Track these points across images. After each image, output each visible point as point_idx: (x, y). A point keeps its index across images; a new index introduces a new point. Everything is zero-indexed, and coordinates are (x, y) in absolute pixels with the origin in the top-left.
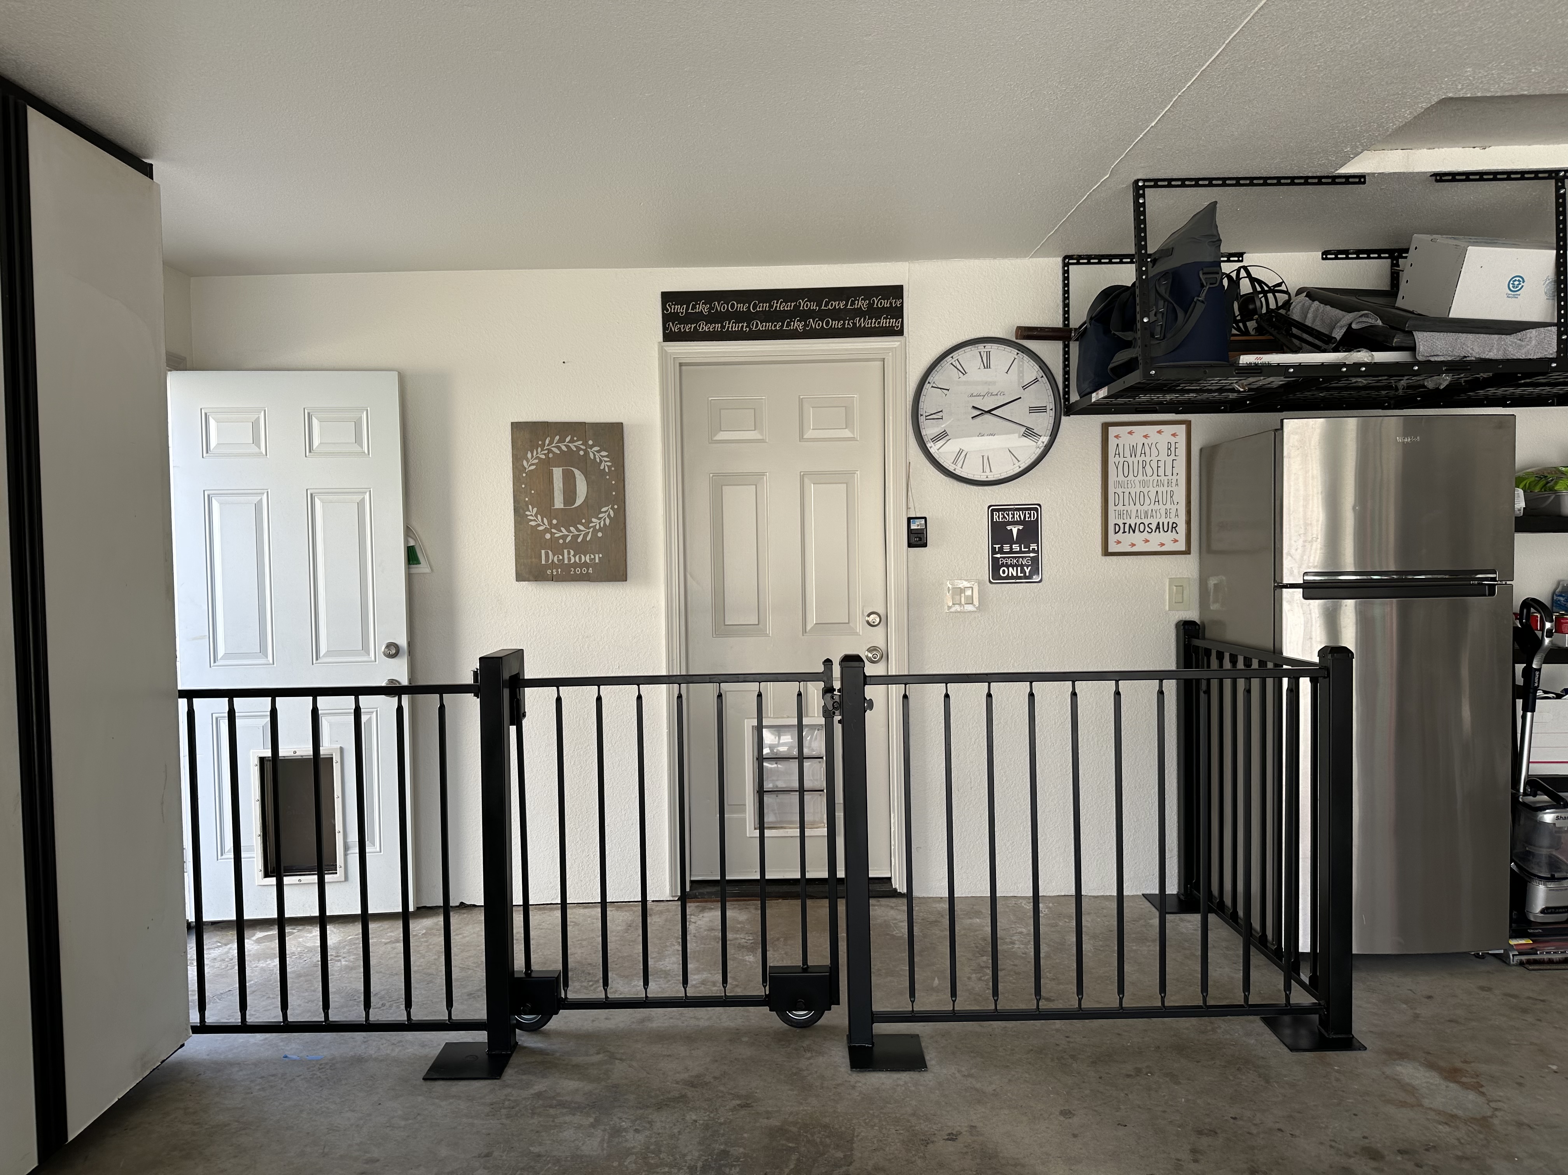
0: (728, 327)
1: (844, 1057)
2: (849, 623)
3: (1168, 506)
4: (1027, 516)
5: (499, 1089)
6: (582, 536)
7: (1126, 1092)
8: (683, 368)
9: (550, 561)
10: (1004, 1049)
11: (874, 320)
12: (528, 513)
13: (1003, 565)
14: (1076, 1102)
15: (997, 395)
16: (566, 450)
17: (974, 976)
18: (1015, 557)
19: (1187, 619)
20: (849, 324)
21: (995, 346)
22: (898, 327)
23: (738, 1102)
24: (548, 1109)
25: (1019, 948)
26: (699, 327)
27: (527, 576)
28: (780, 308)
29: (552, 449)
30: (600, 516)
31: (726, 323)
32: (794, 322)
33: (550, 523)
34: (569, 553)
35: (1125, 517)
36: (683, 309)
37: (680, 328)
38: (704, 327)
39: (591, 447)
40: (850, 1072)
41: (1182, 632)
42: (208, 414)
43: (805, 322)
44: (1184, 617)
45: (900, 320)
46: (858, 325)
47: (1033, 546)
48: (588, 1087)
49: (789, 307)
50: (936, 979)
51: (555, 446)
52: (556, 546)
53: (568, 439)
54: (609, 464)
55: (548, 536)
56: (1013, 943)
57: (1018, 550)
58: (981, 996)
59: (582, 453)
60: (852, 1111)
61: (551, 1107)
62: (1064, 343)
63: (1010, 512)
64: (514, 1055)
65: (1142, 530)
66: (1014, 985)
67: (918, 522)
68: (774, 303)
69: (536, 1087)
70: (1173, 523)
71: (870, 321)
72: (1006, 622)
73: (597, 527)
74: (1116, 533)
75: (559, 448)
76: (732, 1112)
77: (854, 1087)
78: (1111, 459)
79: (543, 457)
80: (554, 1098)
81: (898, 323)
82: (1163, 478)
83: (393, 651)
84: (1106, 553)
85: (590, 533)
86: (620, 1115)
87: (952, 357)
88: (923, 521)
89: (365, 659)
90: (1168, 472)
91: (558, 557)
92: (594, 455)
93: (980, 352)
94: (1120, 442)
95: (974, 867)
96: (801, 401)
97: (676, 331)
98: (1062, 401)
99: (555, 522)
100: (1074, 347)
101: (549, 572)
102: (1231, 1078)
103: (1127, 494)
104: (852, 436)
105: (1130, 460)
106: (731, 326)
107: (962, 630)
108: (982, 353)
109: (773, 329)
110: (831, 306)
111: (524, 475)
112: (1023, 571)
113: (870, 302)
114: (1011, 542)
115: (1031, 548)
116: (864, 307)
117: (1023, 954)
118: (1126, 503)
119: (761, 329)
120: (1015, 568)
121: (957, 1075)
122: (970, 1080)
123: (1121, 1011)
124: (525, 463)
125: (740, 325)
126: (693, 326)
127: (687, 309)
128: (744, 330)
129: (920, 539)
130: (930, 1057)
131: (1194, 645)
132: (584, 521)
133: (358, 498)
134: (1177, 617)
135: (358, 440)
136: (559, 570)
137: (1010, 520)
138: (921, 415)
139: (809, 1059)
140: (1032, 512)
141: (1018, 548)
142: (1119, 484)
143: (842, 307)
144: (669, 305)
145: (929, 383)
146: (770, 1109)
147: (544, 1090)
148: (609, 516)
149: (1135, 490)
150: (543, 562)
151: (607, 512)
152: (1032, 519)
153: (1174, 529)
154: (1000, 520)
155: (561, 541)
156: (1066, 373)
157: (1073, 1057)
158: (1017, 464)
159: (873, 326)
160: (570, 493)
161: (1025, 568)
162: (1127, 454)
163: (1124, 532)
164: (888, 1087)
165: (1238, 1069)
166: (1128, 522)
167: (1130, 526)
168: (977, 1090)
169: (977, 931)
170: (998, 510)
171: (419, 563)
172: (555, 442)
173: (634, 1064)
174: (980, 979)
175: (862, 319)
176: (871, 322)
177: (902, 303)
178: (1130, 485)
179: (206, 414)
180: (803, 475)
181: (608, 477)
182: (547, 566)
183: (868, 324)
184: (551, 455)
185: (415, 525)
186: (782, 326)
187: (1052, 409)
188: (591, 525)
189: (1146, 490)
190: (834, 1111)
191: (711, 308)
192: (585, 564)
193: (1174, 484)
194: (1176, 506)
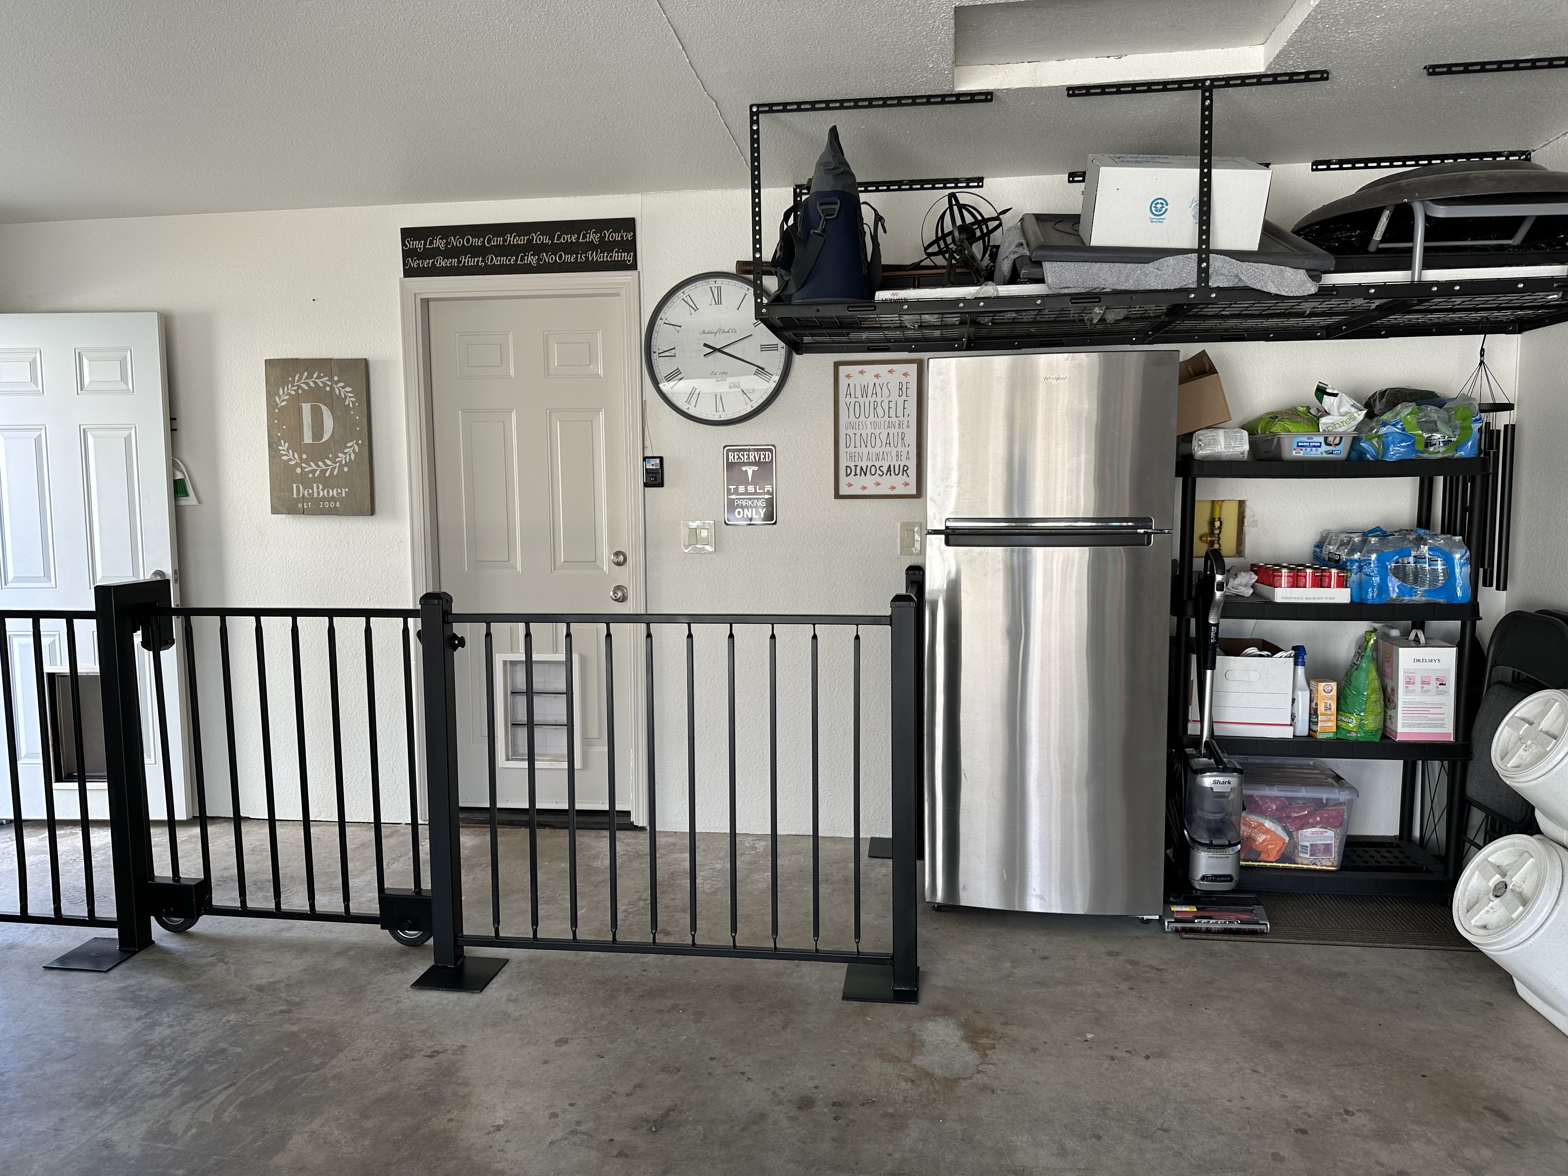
0: (465, 262)
1: (417, 975)
2: (595, 562)
3: (899, 448)
4: (762, 457)
6: (329, 471)
7: (640, 1026)
8: (431, 303)
9: (301, 495)
10: (573, 978)
11: (606, 255)
12: (280, 447)
13: (738, 506)
15: (728, 332)
16: (314, 386)
18: (750, 499)
20: (581, 258)
21: (722, 280)
22: (630, 261)
23: (284, 1008)
26: (437, 262)
27: (281, 509)
28: (513, 242)
29: (301, 385)
30: (346, 451)
31: (462, 259)
32: (528, 256)
33: (300, 457)
34: (318, 487)
35: (856, 460)
36: (421, 244)
37: (419, 264)
38: (441, 262)
39: (337, 383)
40: (409, 989)
43: (539, 257)
44: (916, 562)
45: (633, 253)
46: (589, 260)
47: (768, 488)
49: (522, 240)
51: (304, 382)
52: (305, 481)
53: (315, 375)
54: (353, 399)
57: (753, 491)
59: (328, 389)
60: (373, 1024)
63: (746, 453)
64: (140, 952)
65: (873, 473)
67: (653, 461)
68: (506, 238)
69: (129, 981)
70: (904, 466)
71: (602, 255)
73: (343, 462)
74: (847, 475)
75: (307, 384)
77: (399, 1003)
78: (843, 400)
79: (293, 393)
81: (632, 257)
82: (894, 419)
84: (838, 496)
85: (337, 468)
87: (683, 293)
88: (658, 461)
90: (900, 414)
91: (308, 491)
92: (340, 391)
93: (711, 287)
94: (851, 381)
96: (546, 337)
97: (415, 266)
98: (791, 343)
99: (304, 456)
101: (300, 505)
103: (858, 436)
104: (597, 373)
105: (860, 399)
106: (466, 260)
107: (698, 572)
108: (713, 289)
109: (506, 264)
110: (564, 240)
113: (601, 235)
114: (746, 483)
115: (766, 489)
116: (596, 241)
118: (858, 445)
119: (494, 264)
120: (750, 510)
121: (504, 998)
122: (510, 1003)
124: (277, 399)
125: (476, 260)
126: (431, 261)
127: (425, 244)
128: (478, 265)
129: (657, 479)
130: (498, 980)
133: (125, 433)
134: (906, 562)
135: (124, 378)
136: (311, 504)
137: (746, 461)
138: (654, 352)
140: (767, 453)
141: (754, 489)
142: (851, 426)
143: (573, 241)
144: (408, 241)
145: (661, 319)
148: (355, 450)
149: (867, 431)
150: (295, 496)
151: (352, 447)
152: (767, 459)
153: (905, 472)
154: (736, 461)
155: (311, 476)
158: (750, 404)
159: (604, 260)
160: (318, 430)
161: (760, 510)
162: (859, 394)
163: (856, 475)
164: (429, 1005)
166: (860, 464)
167: (861, 468)
170: (734, 451)
171: (186, 496)
172: (304, 379)
175: (594, 253)
176: (604, 256)
177: (635, 236)
178: (861, 427)
180: (551, 412)
181: (352, 413)
182: (297, 500)
183: (599, 259)
184: (300, 391)
186: (516, 260)
187: (780, 349)
188: (339, 460)
189: (877, 432)
191: (447, 243)
192: (333, 499)
193: (905, 426)
194: (907, 449)
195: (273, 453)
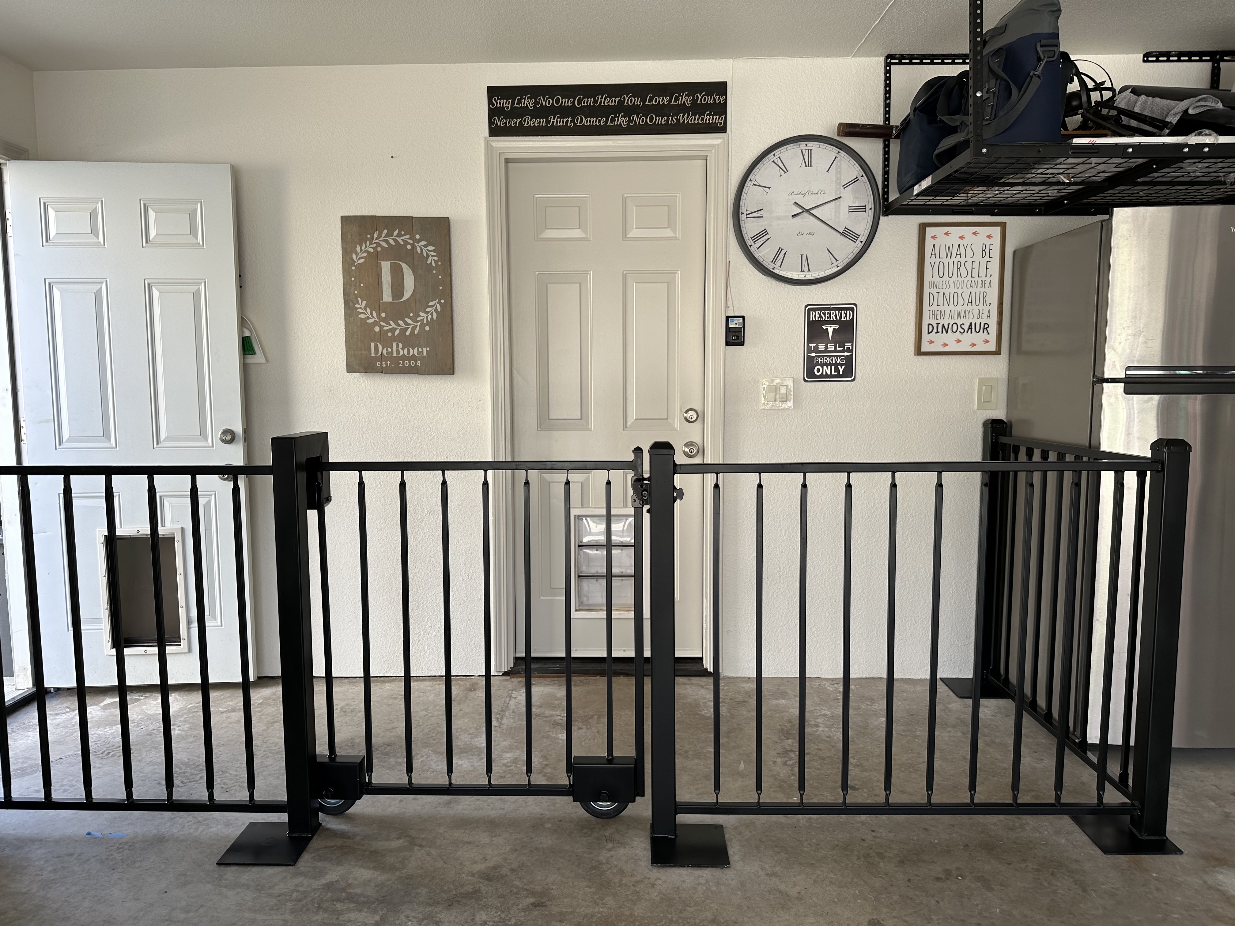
0: (553, 122)
1: (645, 849)
2: (667, 419)
3: (981, 307)
4: (843, 315)
5: (291, 878)
6: (410, 330)
7: (937, 899)
8: (510, 165)
9: (380, 353)
10: (809, 844)
11: (697, 117)
12: (357, 306)
13: (817, 364)
14: (885, 910)
15: (817, 193)
16: (394, 244)
17: (779, 760)
18: (830, 356)
19: (994, 418)
20: (672, 120)
21: (817, 144)
22: (721, 124)
23: (532, 900)
24: (335, 903)
25: (823, 731)
26: (525, 121)
27: (358, 368)
28: (604, 103)
29: (380, 242)
30: (428, 310)
31: (551, 118)
32: (618, 117)
33: (379, 315)
34: (398, 346)
35: (939, 318)
36: (508, 104)
37: (506, 123)
38: (529, 122)
39: (419, 241)
40: (650, 867)
41: (990, 430)
42: (47, 204)
43: (630, 118)
44: (991, 416)
45: (724, 116)
46: (681, 122)
47: (848, 345)
48: (380, 877)
49: (613, 102)
50: (742, 762)
51: (383, 239)
52: (385, 339)
53: (396, 233)
54: (436, 258)
55: (377, 329)
56: (817, 726)
57: (833, 349)
58: (785, 782)
59: (409, 247)
60: (650, 914)
61: (339, 900)
62: (884, 142)
63: (826, 312)
64: (315, 837)
65: (954, 330)
66: (818, 772)
67: (736, 320)
68: (598, 98)
69: (328, 876)
70: (985, 324)
71: (693, 117)
72: (819, 419)
73: (425, 321)
74: (929, 333)
75: (387, 242)
76: (525, 912)
77: (653, 885)
78: (928, 260)
79: (372, 250)
80: (343, 890)
81: (722, 120)
82: (977, 279)
83: (229, 437)
84: (919, 352)
85: (418, 327)
86: (408, 912)
87: (774, 155)
88: (741, 320)
89: (203, 444)
90: (982, 274)
91: (387, 350)
92: (422, 249)
93: (802, 150)
94: (937, 242)
95: (780, 650)
96: (625, 200)
97: (502, 125)
98: (881, 201)
99: (383, 315)
100: (895, 147)
101: (378, 364)
102: (1046, 884)
103: (941, 295)
104: (674, 235)
105: (946, 261)
106: (555, 120)
107: (776, 427)
108: (804, 151)
109: (598, 124)
110: (656, 102)
111: (353, 268)
112: (837, 370)
113: (693, 97)
114: (827, 342)
115: (846, 347)
116: (688, 103)
117: (827, 737)
118: (941, 303)
119: (585, 124)
120: (829, 367)
121: (761, 873)
122: (774, 879)
123: (929, 807)
124: (354, 256)
125: (565, 120)
126: (518, 121)
127: (513, 103)
128: (569, 125)
129: (738, 338)
130: (734, 851)
131: (1001, 443)
132: (411, 315)
133: (194, 288)
134: (984, 416)
135: (193, 231)
136: (389, 362)
137: (826, 319)
138: (742, 213)
139: (610, 850)
140: (848, 311)
141: (833, 347)
142: (935, 285)
143: (666, 103)
144: (495, 100)
145: (751, 180)
146: (564, 910)
147: (336, 879)
148: (436, 310)
149: (949, 291)
150: (373, 355)
151: (434, 307)
152: (848, 319)
153: (985, 330)
154: (817, 319)
155: (390, 334)
156: (886, 173)
157: (879, 855)
158: (835, 263)
159: (696, 122)
160: (398, 287)
161: (839, 367)
162: (943, 254)
163: (938, 332)
164: (689, 886)
165: (1052, 874)
166: (942, 322)
167: (943, 326)
168: (780, 892)
169: (783, 712)
170: (815, 310)
171: (255, 354)
172: (383, 236)
173: (433, 852)
174: (785, 764)
175: (686, 115)
176: (695, 119)
177: (726, 99)
178: (944, 286)
179: (45, 204)
180: (626, 274)
181: (434, 272)
182: (376, 359)
183: (691, 121)
184: (379, 249)
185: (252, 316)
186: (607, 121)
187: (871, 209)
188: (418, 319)
189: (960, 291)
190: (631, 914)
191: (536, 103)
192: (413, 357)
193: (987, 286)
194: (989, 307)
195: (349, 311)
